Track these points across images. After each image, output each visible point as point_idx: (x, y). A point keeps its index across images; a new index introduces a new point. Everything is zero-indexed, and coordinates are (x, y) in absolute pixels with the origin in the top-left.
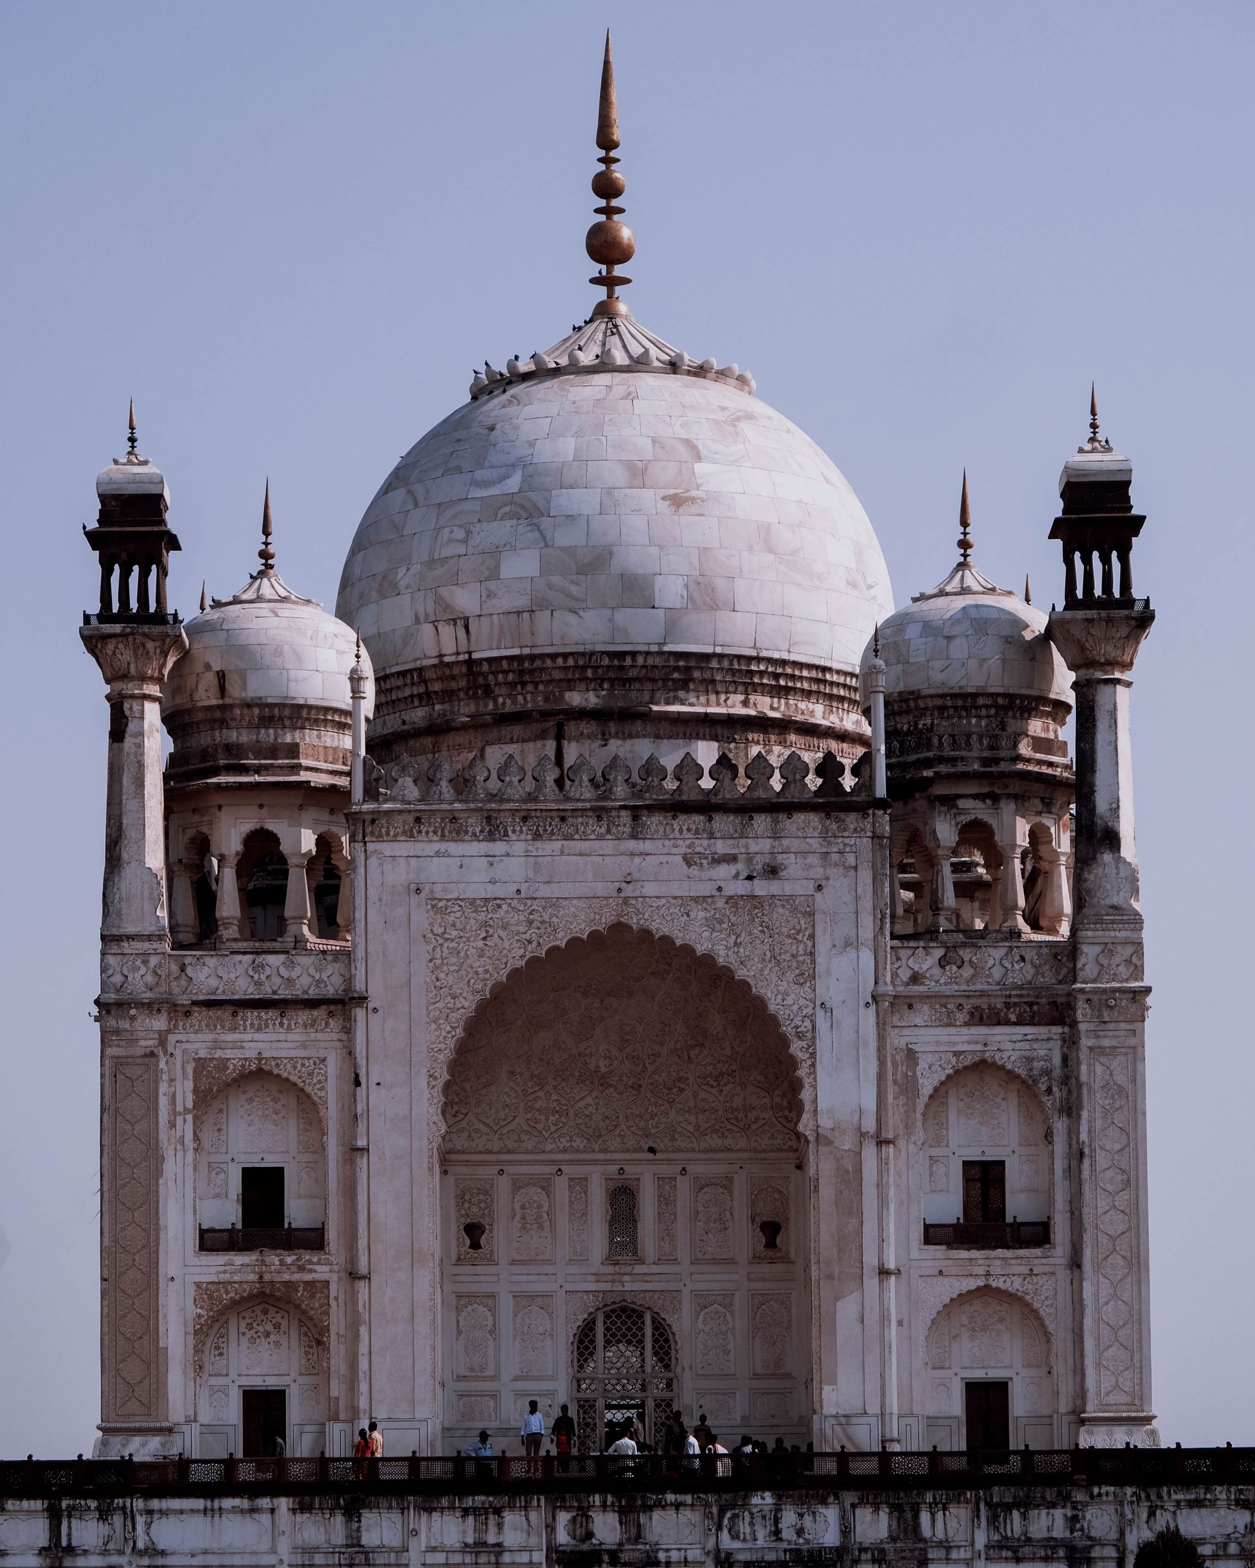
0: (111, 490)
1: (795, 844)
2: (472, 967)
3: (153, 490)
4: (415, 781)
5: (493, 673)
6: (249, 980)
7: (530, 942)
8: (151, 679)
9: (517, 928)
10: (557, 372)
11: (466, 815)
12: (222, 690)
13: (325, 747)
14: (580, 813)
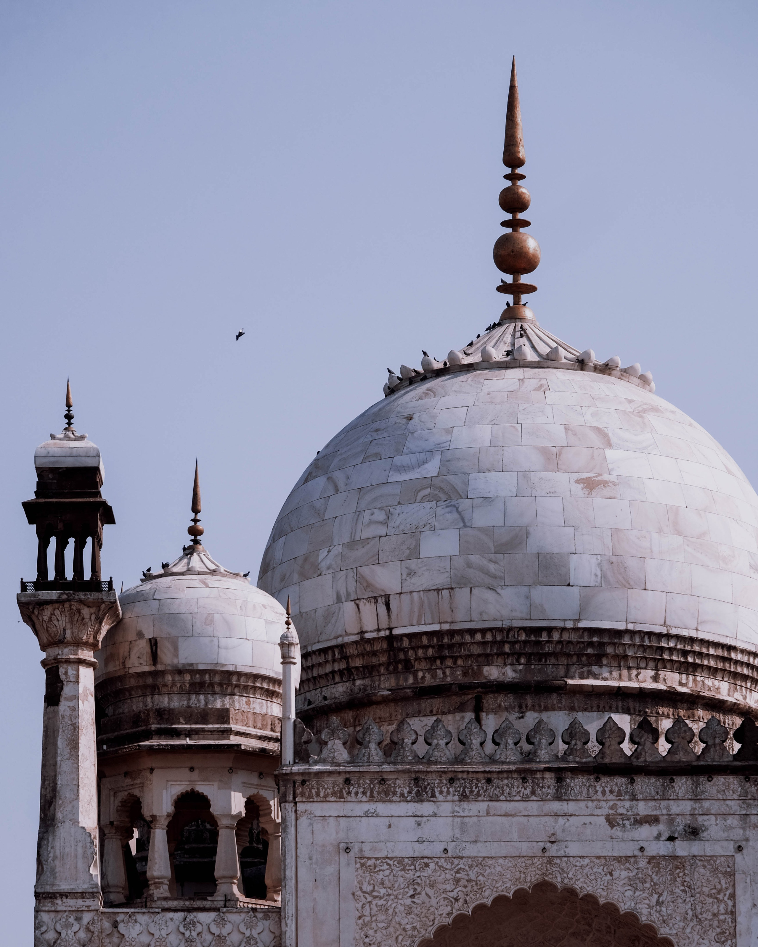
0: (46, 463)
1: (715, 807)
2: (400, 924)
3: (90, 463)
4: (344, 744)
5: (413, 648)
6: (181, 937)
7: (456, 900)
8: (86, 644)
9: (444, 886)
10: (470, 368)
11: (393, 777)
12: (154, 657)
13: (254, 714)
14: (505, 775)
